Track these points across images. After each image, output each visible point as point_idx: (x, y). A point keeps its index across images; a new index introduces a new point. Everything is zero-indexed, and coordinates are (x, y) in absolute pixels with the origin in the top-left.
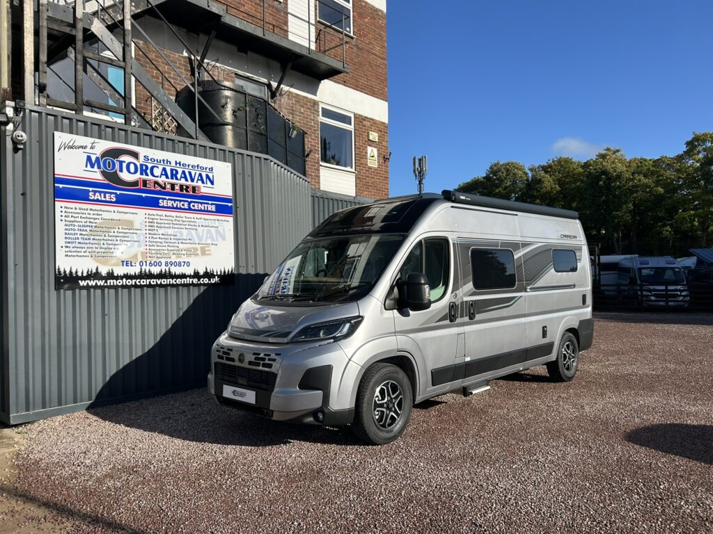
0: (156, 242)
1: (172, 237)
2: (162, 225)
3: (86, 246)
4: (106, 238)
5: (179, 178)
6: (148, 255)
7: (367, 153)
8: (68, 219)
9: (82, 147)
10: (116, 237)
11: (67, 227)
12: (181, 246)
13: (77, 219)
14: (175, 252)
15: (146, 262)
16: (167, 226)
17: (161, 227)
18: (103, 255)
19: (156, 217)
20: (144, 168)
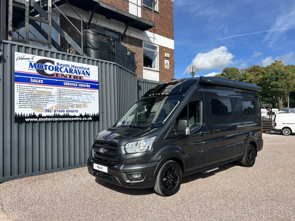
0: (62, 101)
1: (70, 99)
2: (65, 94)
3: (29, 103)
4: (39, 99)
5: (73, 73)
6: (58, 107)
7: (164, 63)
8: (20, 91)
9: (27, 59)
10: (43, 99)
11: (20, 95)
12: (74, 103)
13: (25, 91)
14: (71, 106)
15: (57, 110)
16: (67, 94)
17: (65, 95)
18: (37, 107)
19: (62, 90)
20: (57, 68)
